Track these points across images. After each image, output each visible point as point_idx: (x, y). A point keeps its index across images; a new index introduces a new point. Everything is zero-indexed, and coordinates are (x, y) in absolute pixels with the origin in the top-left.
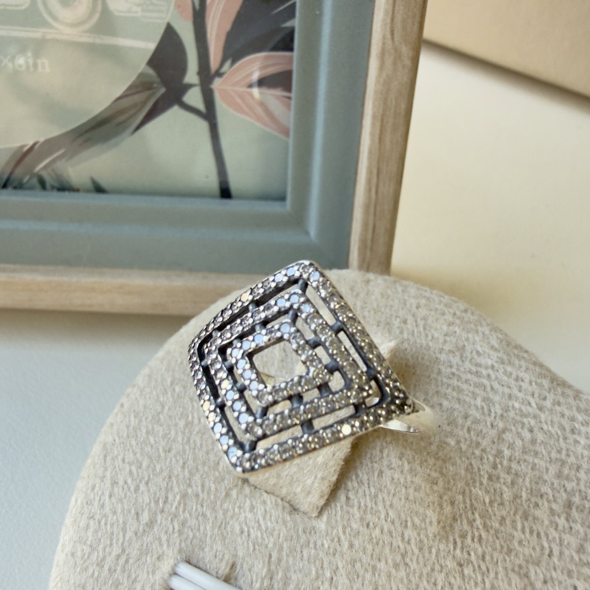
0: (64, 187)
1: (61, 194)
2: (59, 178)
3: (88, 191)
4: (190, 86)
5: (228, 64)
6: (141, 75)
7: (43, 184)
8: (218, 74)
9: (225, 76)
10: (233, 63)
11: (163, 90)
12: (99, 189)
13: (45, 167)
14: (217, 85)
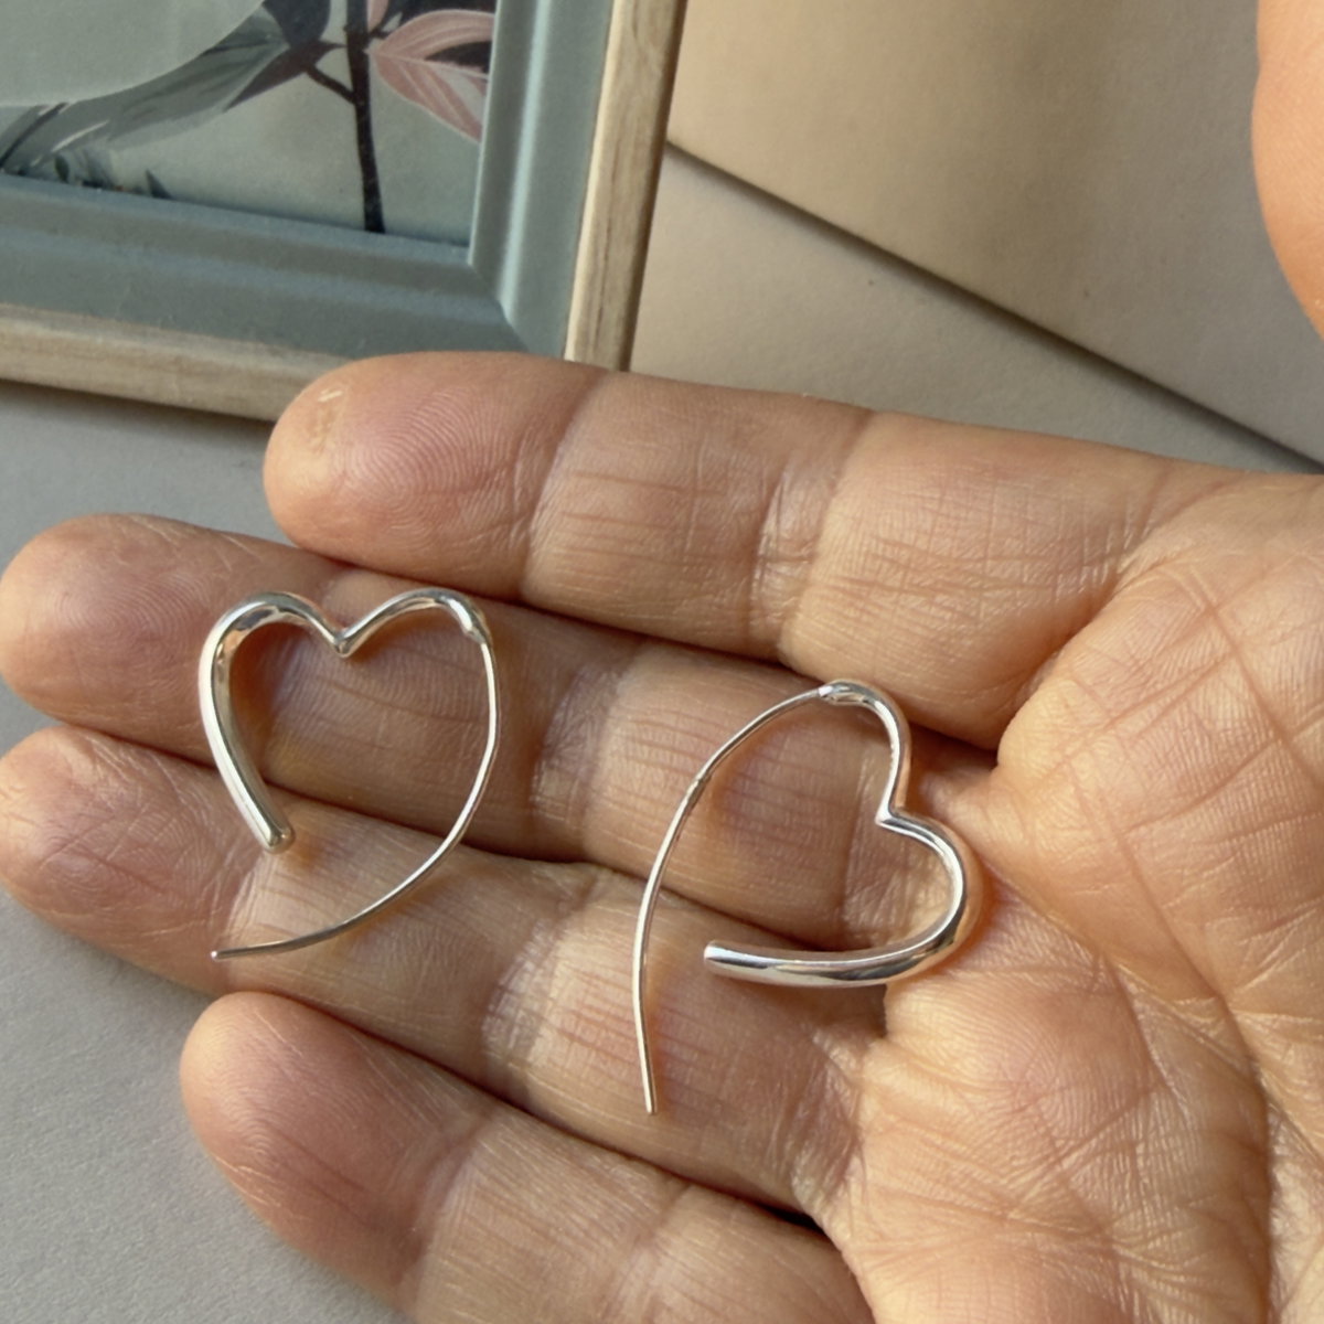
0: (97, 181)
1: (90, 191)
2: (92, 166)
3: (137, 191)
4: (329, 47)
5: (396, 19)
6: (250, 20)
7: (63, 172)
8: (379, 33)
9: (388, 39)
10: (403, 20)
11: (285, 47)
12: (157, 192)
13: (71, 147)
14: (374, 49)
